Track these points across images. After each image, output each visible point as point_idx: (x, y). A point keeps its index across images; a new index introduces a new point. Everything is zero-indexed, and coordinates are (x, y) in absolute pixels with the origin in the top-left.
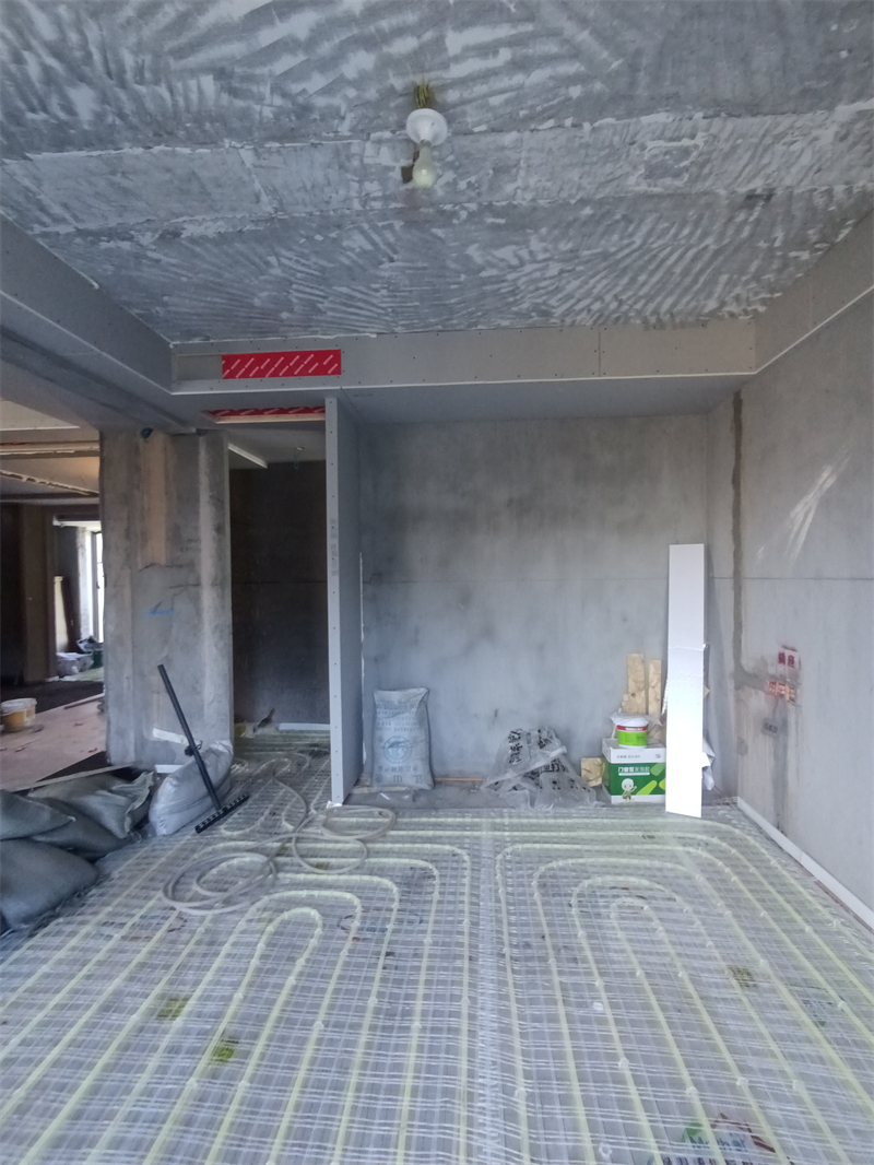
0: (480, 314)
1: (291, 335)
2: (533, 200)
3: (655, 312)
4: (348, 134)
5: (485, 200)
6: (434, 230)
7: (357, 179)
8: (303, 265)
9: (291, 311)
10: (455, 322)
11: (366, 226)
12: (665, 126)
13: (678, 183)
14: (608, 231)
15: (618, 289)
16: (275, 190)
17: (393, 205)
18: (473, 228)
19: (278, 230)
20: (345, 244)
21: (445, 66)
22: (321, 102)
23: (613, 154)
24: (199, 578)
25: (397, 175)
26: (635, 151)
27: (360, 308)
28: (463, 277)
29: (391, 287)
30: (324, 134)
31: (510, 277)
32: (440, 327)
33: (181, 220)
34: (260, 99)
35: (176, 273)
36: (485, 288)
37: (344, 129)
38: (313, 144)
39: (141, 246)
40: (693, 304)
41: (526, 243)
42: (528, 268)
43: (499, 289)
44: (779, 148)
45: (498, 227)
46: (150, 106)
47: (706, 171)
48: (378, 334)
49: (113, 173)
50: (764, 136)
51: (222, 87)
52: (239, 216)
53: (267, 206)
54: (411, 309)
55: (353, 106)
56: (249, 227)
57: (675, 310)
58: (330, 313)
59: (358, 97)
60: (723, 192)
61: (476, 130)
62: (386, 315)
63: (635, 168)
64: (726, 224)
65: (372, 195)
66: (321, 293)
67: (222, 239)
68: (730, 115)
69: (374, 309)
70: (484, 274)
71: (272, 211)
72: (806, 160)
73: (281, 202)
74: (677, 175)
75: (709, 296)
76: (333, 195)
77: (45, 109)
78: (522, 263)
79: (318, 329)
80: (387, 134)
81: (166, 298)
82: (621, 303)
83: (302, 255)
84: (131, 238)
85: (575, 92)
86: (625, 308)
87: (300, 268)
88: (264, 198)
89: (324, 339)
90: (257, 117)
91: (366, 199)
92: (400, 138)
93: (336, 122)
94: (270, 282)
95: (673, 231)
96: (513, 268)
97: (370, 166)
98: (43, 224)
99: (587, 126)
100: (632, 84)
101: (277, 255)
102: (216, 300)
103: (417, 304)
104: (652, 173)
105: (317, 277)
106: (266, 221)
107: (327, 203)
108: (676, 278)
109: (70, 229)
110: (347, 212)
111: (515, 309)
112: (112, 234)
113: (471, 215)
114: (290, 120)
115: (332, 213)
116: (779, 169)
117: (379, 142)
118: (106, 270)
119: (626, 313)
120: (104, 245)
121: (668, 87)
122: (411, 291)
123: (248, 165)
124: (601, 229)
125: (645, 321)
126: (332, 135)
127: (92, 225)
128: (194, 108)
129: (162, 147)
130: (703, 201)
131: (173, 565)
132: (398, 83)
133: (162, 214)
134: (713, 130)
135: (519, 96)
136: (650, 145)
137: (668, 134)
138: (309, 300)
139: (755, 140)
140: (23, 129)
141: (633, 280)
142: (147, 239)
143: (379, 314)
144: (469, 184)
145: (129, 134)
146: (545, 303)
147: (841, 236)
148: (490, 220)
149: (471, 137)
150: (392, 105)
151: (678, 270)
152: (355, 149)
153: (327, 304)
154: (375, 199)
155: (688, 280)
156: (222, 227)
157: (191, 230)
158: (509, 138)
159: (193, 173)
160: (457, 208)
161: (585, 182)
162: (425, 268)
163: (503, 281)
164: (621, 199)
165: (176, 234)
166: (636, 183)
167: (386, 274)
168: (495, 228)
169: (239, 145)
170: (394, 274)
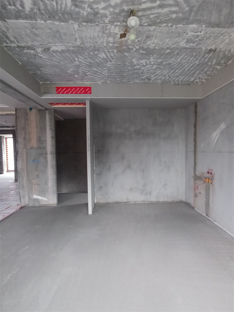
0: (132, 78)
1: (77, 82)
2: (155, 47)
3: (178, 81)
4: (107, 22)
5: (141, 46)
6: (125, 53)
7: (107, 36)
8: (85, 61)
9: (78, 75)
10: (124, 80)
11: (106, 51)
12: (195, 28)
13: (194, 45)
14: (172, 57)
15: (170, 73)
16: (82, 38)
17: (115, 45)
18: (136, 53)
19: (80, 50)
20: (99, 56)
21: (140, 4)
22: (102, 12)
23: (179, 35)
24: (46, 152)
25: (119, 36)
26: (185, 35)
27: (99, 75)
28: (130, 67)
29: (109, 69)
30: (101, 22)
31: (142, 68)
32: (120, 82)
33: (51, 45)
34: (84, 9)
35: (46, 61)
36: (135, 71)
37: (107, 21)
38: (96, 24)
39: (37, 52)
40: (188, 79)
41: (149, 59)
42: (148, 66)
43: (139, 72)
44: (222, 37)
45: (143, 54)
46: (49, 8)
47: (201, 42)
48: (102, 83)
49: (33, 28)
50: (219, 33)
51: (73, 4)
52: (69, 45)
53: (78, 43)
54: (113, 76)
55: (111, 14)
56: (72, 48)
57: (183, 80)
58: (89, 76)
59: (113, 11)
60: (204, 48)
61: (144, 25)
62: (105, 77)
63: (184, 40)
64: (202, 57)
65: (110, 42)
66: (89, 70)
67: (63, 51)
68: (212, 27)
69: (103, 76)
70: (136, 67)
71: (79, 44)
72: (227, 41)
73: (83, 42)
74: (194, 43)
75: (192, 77)
76: (99, 41)
77: (14, 5)
78: (147, 65)
79: (85, 80)
80: (119, 24)
81: (41, 69)
82: (170, 77)
83: (86, 58)
84: (34, 49)
85: (174, 16)
86: (170, 79)
87: (84, 62)
88: (78, 40)
89: (87, 83)
90: (82, 14)
91: (108, 43)
92: (122, 25)
93: (105, 18)
94: (74, 66)
95: (188, 58)
96: (144, 66)
97: (111, 32)
98: (7, 43)
99: (174, 26)
100: (190, 15)
101: (78, 58)
102: (57, 70)
103: (115, 75)
104: (188, 41)
105: (89, 65)
106: (77, 47)
107: (97, 43)
108: (185, 72)
109: (15, 45)
110: (102, 46)
111: (141, 78)
112: (29, 48)
113: (137, 50)
114: (92, 17)
115: (97, 46)
116: (219, 43)
117: (116, 26)
118: (24, 59)
119: (170, 80)
120: (25, 51)
121: (199, 17)
122: (114, 71)
123: (76, 29)
124: (170, 56)
125: (175, 83)
126: (103, 22)
127: (23, 45)
128: (63, 10)
129: (50, 21)
130: (198, 50)
131: (39, 148)
132: (126, 8)
133: (46, 43)
134: (206, 31)
135: (159, 15)
136: (189, 33)
137: (195, 31)
138: (84, 72)
139: (216, 34)
140: (6, 11)
141: (175, 71)
142: (39, 50)
143: (103, 77)
144: (138, 41)
145: (41, 16)
146: (150, 77)
147: (229, 63)
148: (141, 52)
149: (143, 27)
150: (122, 15)
151: (187, 69)
152: (108, 27)
153: (89, 73)
154: (111, 43)
155: (189, 72)
156: (63, 48)
157: (54, 48)
158: (152, 28)
159: (58, 31)
160: (133, 47)
161: (169, 43)
162: (120, 64)
163: (140, 70)
164: (178, 48)
165: (49, 49)
166: (183, 44)
167: (108, 66)
168: (142, 54)
169: (74, 23)
170: (111, 65)
